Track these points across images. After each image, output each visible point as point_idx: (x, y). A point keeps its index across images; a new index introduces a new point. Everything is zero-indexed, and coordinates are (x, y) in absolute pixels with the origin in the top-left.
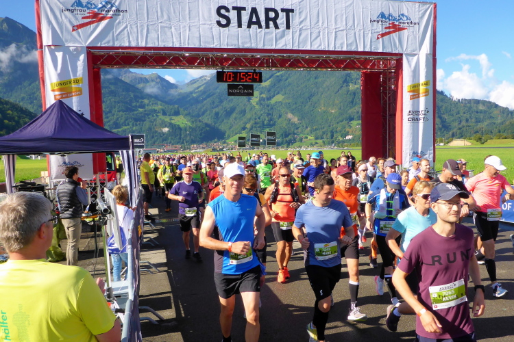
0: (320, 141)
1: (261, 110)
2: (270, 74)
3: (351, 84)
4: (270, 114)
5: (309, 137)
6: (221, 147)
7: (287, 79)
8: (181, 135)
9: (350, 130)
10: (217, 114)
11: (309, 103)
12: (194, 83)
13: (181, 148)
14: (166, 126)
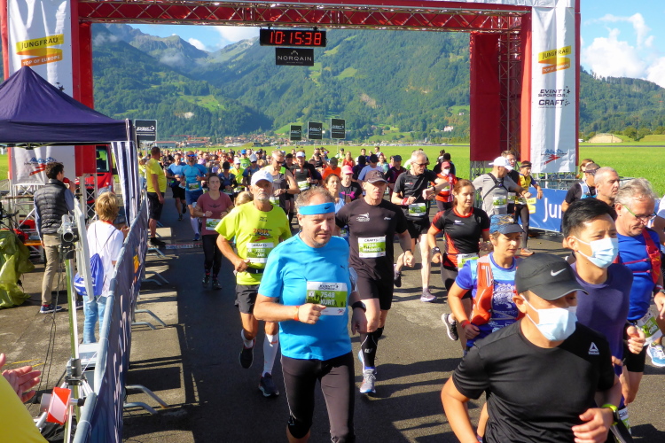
0: (407, 134)
1: (325, 90)
2: (338, 38)
3: (451, 54)
4: (336, 95)
5: (392, 128)
6: (266, 141)
7: (361, 47)
8: (210, 123)
9: (450, 119)
10: (262, 94)
11: (392, 80)
12: (229, 50)
13: (211, 140)
14: (189, 111)
